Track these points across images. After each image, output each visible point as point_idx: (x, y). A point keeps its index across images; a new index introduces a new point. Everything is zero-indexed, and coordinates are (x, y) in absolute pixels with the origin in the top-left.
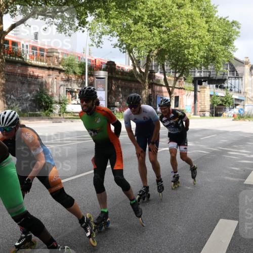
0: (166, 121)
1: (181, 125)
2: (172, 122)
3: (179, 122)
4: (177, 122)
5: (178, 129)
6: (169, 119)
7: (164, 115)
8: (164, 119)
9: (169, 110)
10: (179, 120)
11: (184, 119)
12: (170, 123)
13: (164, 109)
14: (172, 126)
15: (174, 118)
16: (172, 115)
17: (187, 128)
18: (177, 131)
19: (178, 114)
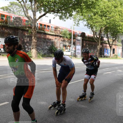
0: (86, 62)
1: (95, 65)
2: (89, 63)
3: (94, 63)
4: (93, 63)
5: (93, 67)
6: (88, 61)
7: (85, 58)
8: (85, 61)
9: (88, 56)
10: (94, 62)
11: (97, 61)
12: (88, 64)
13: (85, 55)
14: (90, 65)
15: (91, 60)
16: (90, 59)
17: (98, 66)
18: (93, 68)
19: (93, 58)
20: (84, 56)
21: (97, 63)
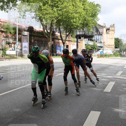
1: (89, 60)
2: (86, 58)
3: (89, 59)
4: (88, 59)
10: (89, 58)
11: (91, 58)
14: (86, 60)
15: (87, 57)
16: (86, 56)
17: (91, 61)
19: (88, 56)
20: (83, 53)
21: (91, 59)
